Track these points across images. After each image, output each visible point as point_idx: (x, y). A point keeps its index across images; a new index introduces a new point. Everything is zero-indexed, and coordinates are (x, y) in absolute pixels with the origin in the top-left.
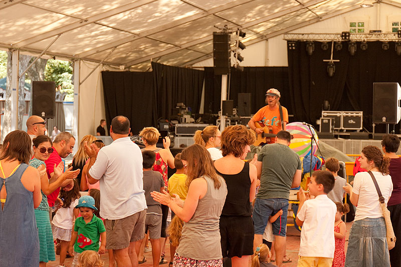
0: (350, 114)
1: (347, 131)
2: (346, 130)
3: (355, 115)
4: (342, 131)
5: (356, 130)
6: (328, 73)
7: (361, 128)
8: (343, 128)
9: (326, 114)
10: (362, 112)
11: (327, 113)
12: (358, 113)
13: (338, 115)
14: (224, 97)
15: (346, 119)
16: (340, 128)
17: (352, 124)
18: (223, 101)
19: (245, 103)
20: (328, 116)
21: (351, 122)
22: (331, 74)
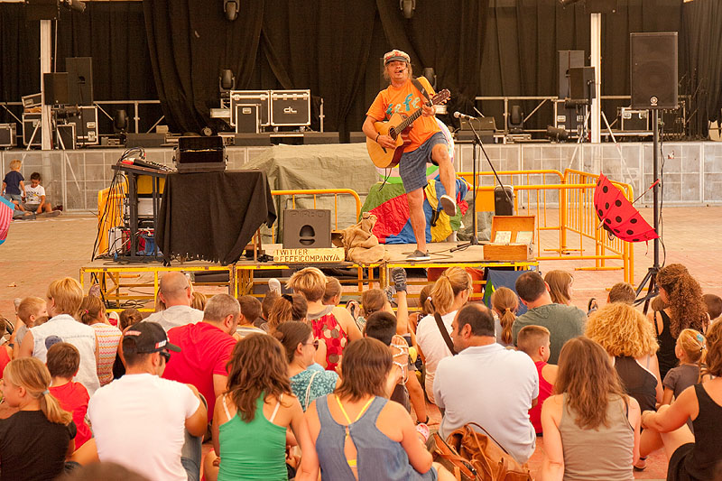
0: (285, 96)
1: (281, 129)
2: (279, 127)
3: (295, 96)
4: (270, 129)
5: (298, 127)
6: (225, 15)
7: (309, 123)
8: (273, 124)
9: (237, 97)
10: (308, 91)
11: (240, 94)
12: (302, 93)
13: (263, 97)
14: (46, 67)
15: (279, 104)
16: (268, 124)
17: (291, 114)
18: (45, 74)
19: (82, 78)
20: (241, 101)
21: (289, 110)
22: (232, 15)
